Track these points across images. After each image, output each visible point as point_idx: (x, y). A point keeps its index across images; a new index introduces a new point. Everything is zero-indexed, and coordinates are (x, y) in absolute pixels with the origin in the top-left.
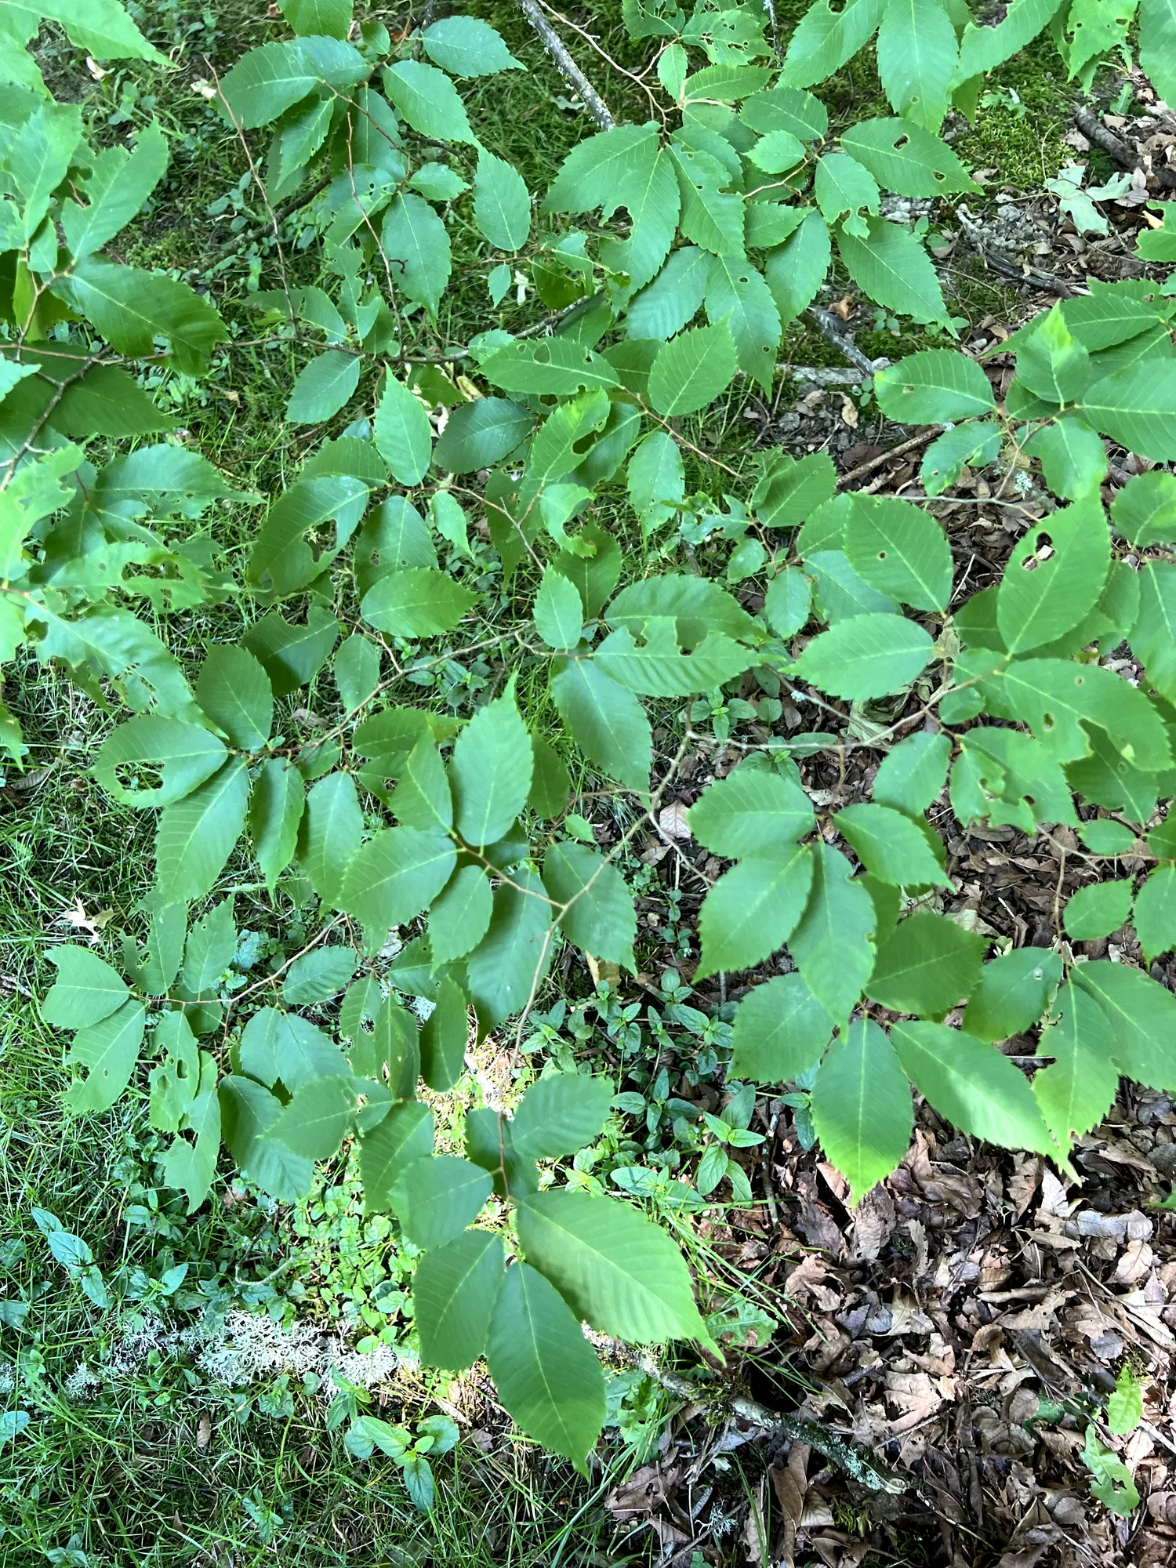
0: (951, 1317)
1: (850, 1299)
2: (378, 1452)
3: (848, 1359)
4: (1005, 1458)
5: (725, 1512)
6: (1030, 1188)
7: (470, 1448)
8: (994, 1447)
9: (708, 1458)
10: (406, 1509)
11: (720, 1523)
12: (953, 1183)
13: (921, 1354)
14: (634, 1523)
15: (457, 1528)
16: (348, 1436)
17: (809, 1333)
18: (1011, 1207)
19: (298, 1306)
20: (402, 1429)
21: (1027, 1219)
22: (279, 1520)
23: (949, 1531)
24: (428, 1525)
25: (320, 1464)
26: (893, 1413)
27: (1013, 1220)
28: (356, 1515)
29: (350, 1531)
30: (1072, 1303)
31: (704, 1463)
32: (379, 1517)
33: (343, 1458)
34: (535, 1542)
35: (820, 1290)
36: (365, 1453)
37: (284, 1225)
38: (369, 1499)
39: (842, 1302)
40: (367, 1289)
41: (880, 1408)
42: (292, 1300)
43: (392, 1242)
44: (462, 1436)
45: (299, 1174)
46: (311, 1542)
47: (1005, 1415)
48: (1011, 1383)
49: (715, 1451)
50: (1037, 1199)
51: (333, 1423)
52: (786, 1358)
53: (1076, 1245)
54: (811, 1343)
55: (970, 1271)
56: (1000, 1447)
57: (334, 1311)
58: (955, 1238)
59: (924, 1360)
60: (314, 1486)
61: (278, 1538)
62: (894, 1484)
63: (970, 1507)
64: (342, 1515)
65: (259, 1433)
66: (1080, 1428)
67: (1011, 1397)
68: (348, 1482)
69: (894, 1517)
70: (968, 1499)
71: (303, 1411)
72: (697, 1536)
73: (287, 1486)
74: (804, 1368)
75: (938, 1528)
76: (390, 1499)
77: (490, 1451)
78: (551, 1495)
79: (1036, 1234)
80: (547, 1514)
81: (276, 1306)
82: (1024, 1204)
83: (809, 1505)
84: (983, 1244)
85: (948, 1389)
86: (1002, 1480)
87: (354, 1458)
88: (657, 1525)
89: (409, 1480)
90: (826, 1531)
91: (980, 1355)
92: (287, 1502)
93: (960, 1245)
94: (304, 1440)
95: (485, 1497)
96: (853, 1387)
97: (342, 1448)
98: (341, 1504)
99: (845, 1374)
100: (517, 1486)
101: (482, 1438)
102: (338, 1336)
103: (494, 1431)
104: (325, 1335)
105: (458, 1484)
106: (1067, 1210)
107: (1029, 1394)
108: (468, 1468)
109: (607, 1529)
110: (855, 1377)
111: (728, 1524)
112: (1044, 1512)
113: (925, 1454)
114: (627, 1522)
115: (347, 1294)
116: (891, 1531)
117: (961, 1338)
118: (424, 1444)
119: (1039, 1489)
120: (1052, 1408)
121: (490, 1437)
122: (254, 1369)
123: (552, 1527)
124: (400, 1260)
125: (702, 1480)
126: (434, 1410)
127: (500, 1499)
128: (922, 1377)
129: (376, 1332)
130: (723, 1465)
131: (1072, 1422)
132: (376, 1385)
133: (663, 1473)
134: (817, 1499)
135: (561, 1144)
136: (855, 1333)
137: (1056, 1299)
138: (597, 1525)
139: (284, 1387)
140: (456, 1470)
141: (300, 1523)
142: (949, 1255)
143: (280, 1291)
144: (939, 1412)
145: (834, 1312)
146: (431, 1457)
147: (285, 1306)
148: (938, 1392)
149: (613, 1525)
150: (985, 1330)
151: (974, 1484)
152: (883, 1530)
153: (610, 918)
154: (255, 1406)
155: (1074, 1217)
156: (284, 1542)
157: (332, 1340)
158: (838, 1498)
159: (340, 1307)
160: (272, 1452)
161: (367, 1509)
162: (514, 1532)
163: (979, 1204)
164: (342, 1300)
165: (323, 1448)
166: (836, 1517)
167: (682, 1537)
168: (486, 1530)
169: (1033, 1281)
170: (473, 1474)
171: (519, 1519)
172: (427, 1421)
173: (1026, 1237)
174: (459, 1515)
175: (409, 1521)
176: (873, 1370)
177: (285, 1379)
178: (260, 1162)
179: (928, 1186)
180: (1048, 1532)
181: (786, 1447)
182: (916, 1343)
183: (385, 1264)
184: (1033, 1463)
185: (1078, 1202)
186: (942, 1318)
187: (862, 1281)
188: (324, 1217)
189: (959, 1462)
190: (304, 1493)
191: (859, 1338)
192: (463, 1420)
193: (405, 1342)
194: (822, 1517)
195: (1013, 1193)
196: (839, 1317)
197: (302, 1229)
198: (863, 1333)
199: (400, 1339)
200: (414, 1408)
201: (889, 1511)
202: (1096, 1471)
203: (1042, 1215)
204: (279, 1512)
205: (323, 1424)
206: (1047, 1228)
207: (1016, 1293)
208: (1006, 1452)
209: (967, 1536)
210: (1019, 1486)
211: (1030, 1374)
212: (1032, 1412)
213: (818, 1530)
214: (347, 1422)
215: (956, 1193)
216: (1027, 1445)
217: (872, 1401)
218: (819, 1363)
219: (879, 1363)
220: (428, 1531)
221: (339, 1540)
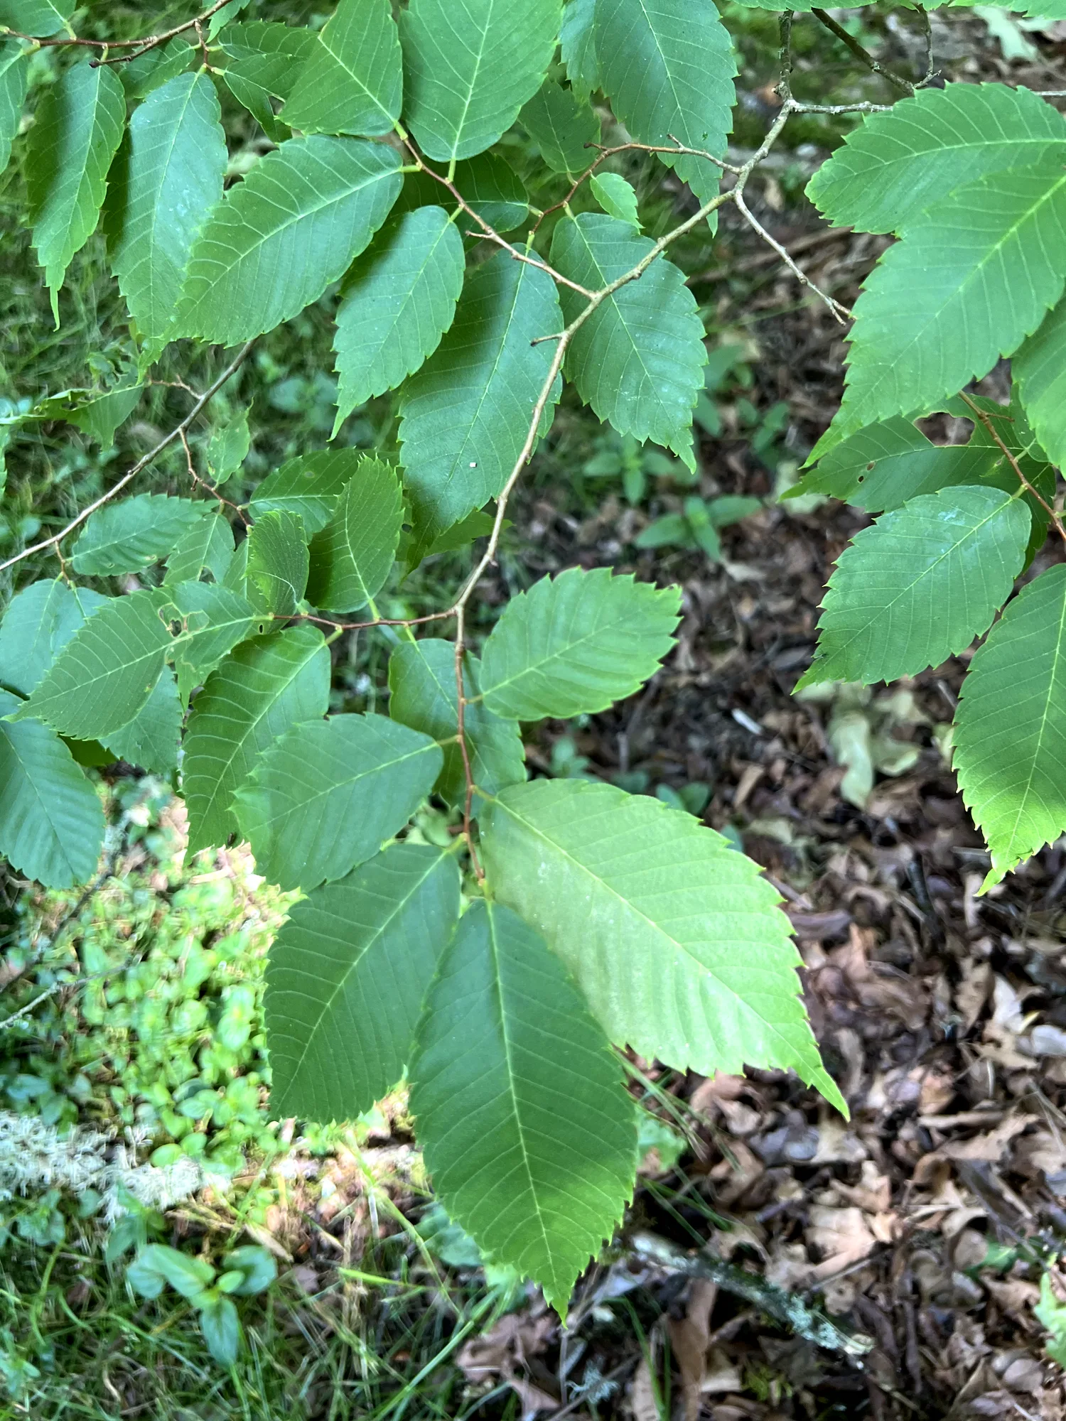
0: (887, 1143)
1: (770, 1118)
2: (169, 1290)
3: (762, 1191)
4: (947, 1312)
5: (605, 1371)
6: (979, 997)
7: (288, 1289)
8: (933, 1298)
9: (589, 1306)
10: (200, 1362)
11: (596, 1386)
12: (892, 988)
13: (852, 1185)
14: (489, 1384)
15: (267, 1388)
16: (132, 1270)
17: (717, 1158)
18: (958, 1019)
19: (80, 1108)
20: (203, 1262)
21: (976, 1034)
22: (34, 1371)
23: (879, 1401)
24: (229, 1386)
25: (93, 1303)
26: (815, 1255)
27: (960, 1034)
28: (134, 1368)
29: (127, 1387)
30: (1028, 1132)
31: (584, 1312)
32: (166, 1372)
33: (123, 1297)
34: (364, 1407)
35: (733, 1108)
36: (153, 1291)
37: (72, 1011)
38: (153, 1348)
39: (761, 1122)
40: (171, 1089)
41: (799, 1249)
42: (73, 1099)
43: (207, 1034)
44: (280, 1273)
45: (80, 850)
46: (74, 1400)
47: (948, 1261)
48: (956, 1223)
49: (598, 1297)
50: (987, 1012)
51: (113, 1253)
52: (687, 1186)
53: (1031, 1064)
54: (719, 1171)
55: (909, 1091)
56: (941, 1298)
57: (127, 1116)
58: (894, 1054)
59: (856, 1193)
60: (83, 1330)
61: (32, 1393)
62: (858, 1341)
63: (905, 1370)
64: (119, 1368)
65: (19, 1263)
66: (1033, 1277)
67: (956, 1240)
68: (127, 1327)
69: (815, 1381)
70: (904, 1359)
71: (76, 1236)
72: (569, 1401)
73: (47, 1330)
74: (709, 1200)
75: (865, 1393)
76: (181, 1349)
77: (313, 1293)
78: (388, 1349)
79: (987, 1050)
80: (383, 1372)
81: (52, 1106)
82: (973, 1015)
83: (711, 1366)
84: (925, 1061)
85: (884, 1227)
86: (945, 1338)
87: (139, 1298)
88: (521, 1388)
89: (208, 1326)
90: (731, 1398)
91: (920, 1189)
92: (46, 1350)
93: (898, 1061)
94: (76, 1272)
95: (303, 1349)
96: (767, 1224)
97: (122, 1286)
98: (117, 1355)
99: (757, 1208)
100: (345, 1334)
101: (305, 1277)
102: (128, 1145)
103: (319, 1268)
104: (112, 1144)
105: (271, 1332)
106: (1022, 1024)
107: (975, 1237)
108: (284, 1314)
109: (456, 1390)
110: (770, 1211)
111: (607, 1387)
112: (992, 1378)
113: (855, 1305)
114: (480, 1384)
115: (145, 1095)
116: (807, 1398)
117: (899, 1170)
118: (230, 1282)
119: (987, 1349)
120: (1004, 1254)
121: (313, 1275)
122: (15, 1182)
123: (386, 1388)
124: (216, 1055)
125: (580, 1333)
126: (245, 1240)
127: (322, 1352)
128: (854, 1214)
129: (178, 1141)
130: (605, 1315)
131: (1024, 1271)
132: (173, 1208)
133: (531, 1324)
134: (721, 1358)
135: (574, 696)
136: (769, 1160)
137: (1014, 1125)
138: (443, 1387)
139: (53, 1204)
140: (269, 1315)
141: (62, 1376)
142: (885, 1072)
143: (58, 1088)
144: (870, 1256)
145: (748, 1135)
146: (237, 1297)
147: (61, 1107)
148: (872, 1232)
149: (462, 1387)
150: (928, 1159)
151: (912, 1342)
152: (796, 1397)
153: (656, 364)
154: (14, 1228)
155: (1028, 1032)
156: (39, 1399)
157: (121, 1152)
158: (750, 1358)
159: (135, 1110)
160: (33, 1286)
161: (150, 1361)
162: (338, 1394)
163: (924, 1013)
164: (136, 1102)
165: (98, 1283)
166: (744, 1379)
167: (550, 1403)
168: (304, 1390)
169: (986, 1104)
170: (291, 1320)
171: (346, 1377)
172: (236, 1253)
173: (975, 1054)
174: (269, 1371)
175: (205, 1377)
176: (792, 1204)
177: (55, 1195)
178: (18, 826)
179: (865, 991)
180: (997, 1400)
181: (684, 1295)
182: (847, 1172)
183: (196, 1060)
184: (980, 1317)
185: (1033, 1017)
186: (875, 1144)
187: (781, 1098)
188: (123, 1000)
189: (895, 1317)
190: (70, 1339)
191: (774, 1166)
192: (282, 1252)
193: (216, 1154)
194: (727, 1381)
195: (962, 1002)
196: (755, 1141)
197: (94, 1015)
198: (779, 1161)
199: (209, 1151)
200: (221, 1236)
201: (810, 1374)
202: (1053, 1329)
203: (993, 1029)
204: (36, 1362)
205: (100, 1253)
206: (998, 1044)
207: (964, 1118)
208: (946, 1304)
209: (902, 1405)
210: (964, 1345)
211: (980, 1212)
212: (979, 1256)
213: (719, 1397)
214: (131, 1253)
215: (896, 1000)
216: (971, 1297)
217: (791, 1240)
218: (727, 1196)
219: (799, 1195)
220: (229, 1390)
221: (112, 1398)
